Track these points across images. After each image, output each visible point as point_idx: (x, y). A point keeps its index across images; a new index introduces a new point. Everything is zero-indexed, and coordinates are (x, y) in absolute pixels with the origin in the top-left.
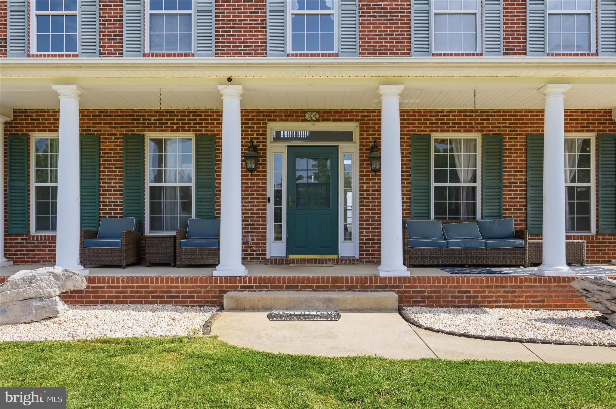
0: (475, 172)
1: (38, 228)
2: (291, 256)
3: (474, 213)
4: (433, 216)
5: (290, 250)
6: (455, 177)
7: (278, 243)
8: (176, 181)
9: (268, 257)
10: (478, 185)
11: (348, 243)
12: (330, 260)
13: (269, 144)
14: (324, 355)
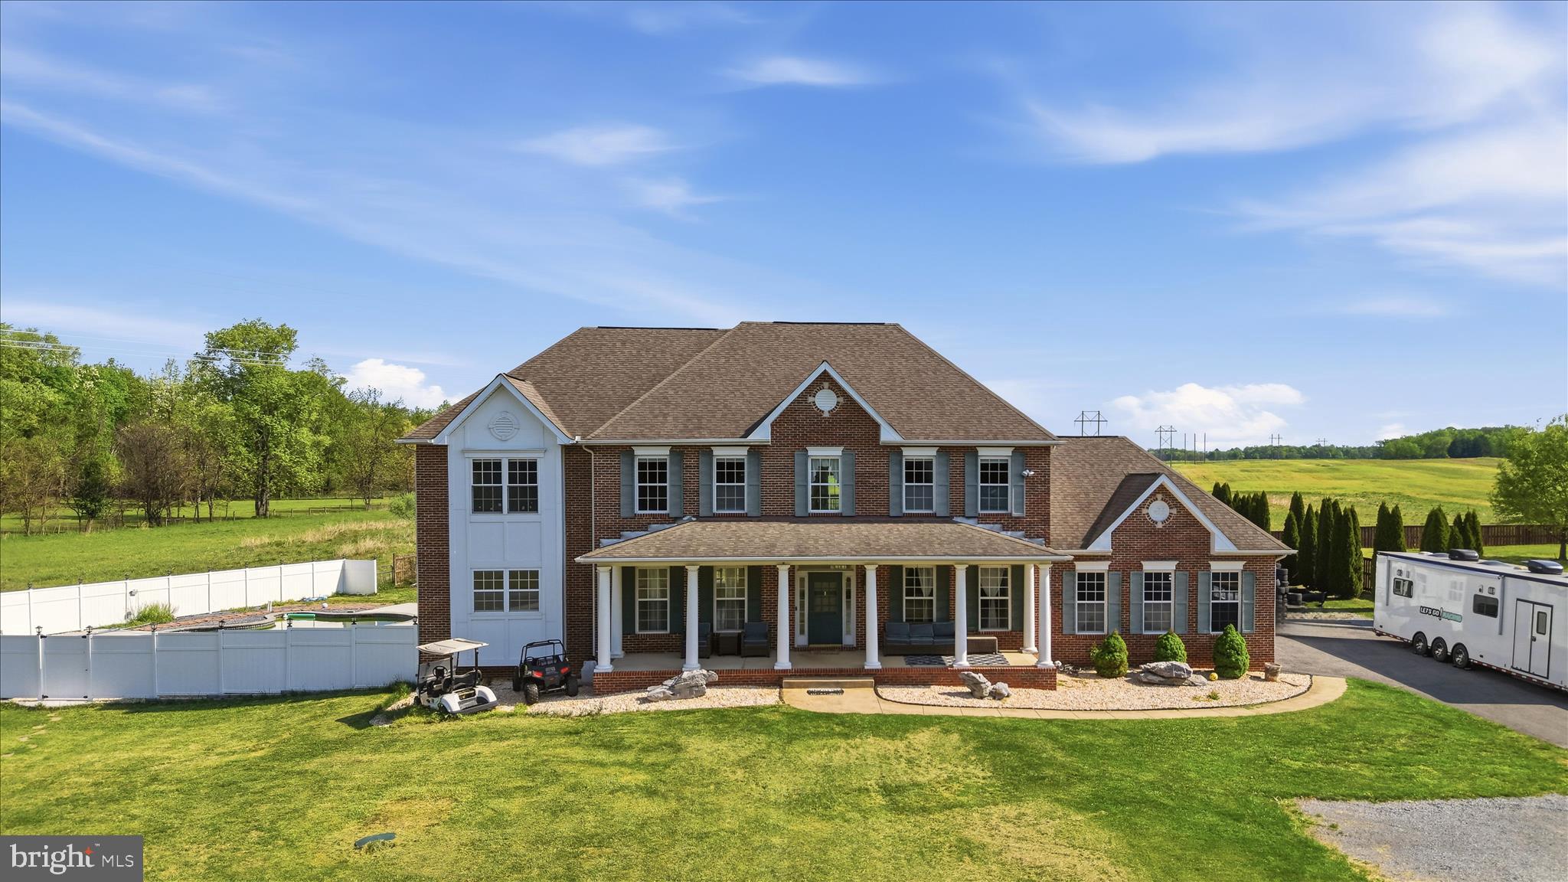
0: (932, 589)
1: (640, 629)
2: (811, 646)
3: (932, 615)
4: (904, 620)
5: (810, 642)
6: (920, 592)
7: (802, 636)
8: (733, 596)
9: (796, 646)
10: (934, 598)
11: (848, 636)
12: (837, 648)
13: (796, 572)
14: (838, 712)
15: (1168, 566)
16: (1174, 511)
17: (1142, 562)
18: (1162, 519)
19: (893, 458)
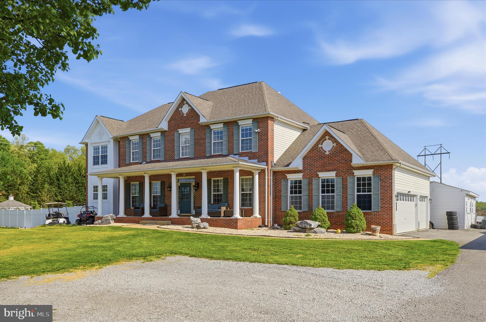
1: (132, 207)
2: (181, 214)
4: (212, 203)
10: (223, 193)
11: (194, 211)
12: (189, 215)
15: (331, 175)
16: (335, 145)
17: (318, 173)
18: (329, 150)
19: (208, 131)
